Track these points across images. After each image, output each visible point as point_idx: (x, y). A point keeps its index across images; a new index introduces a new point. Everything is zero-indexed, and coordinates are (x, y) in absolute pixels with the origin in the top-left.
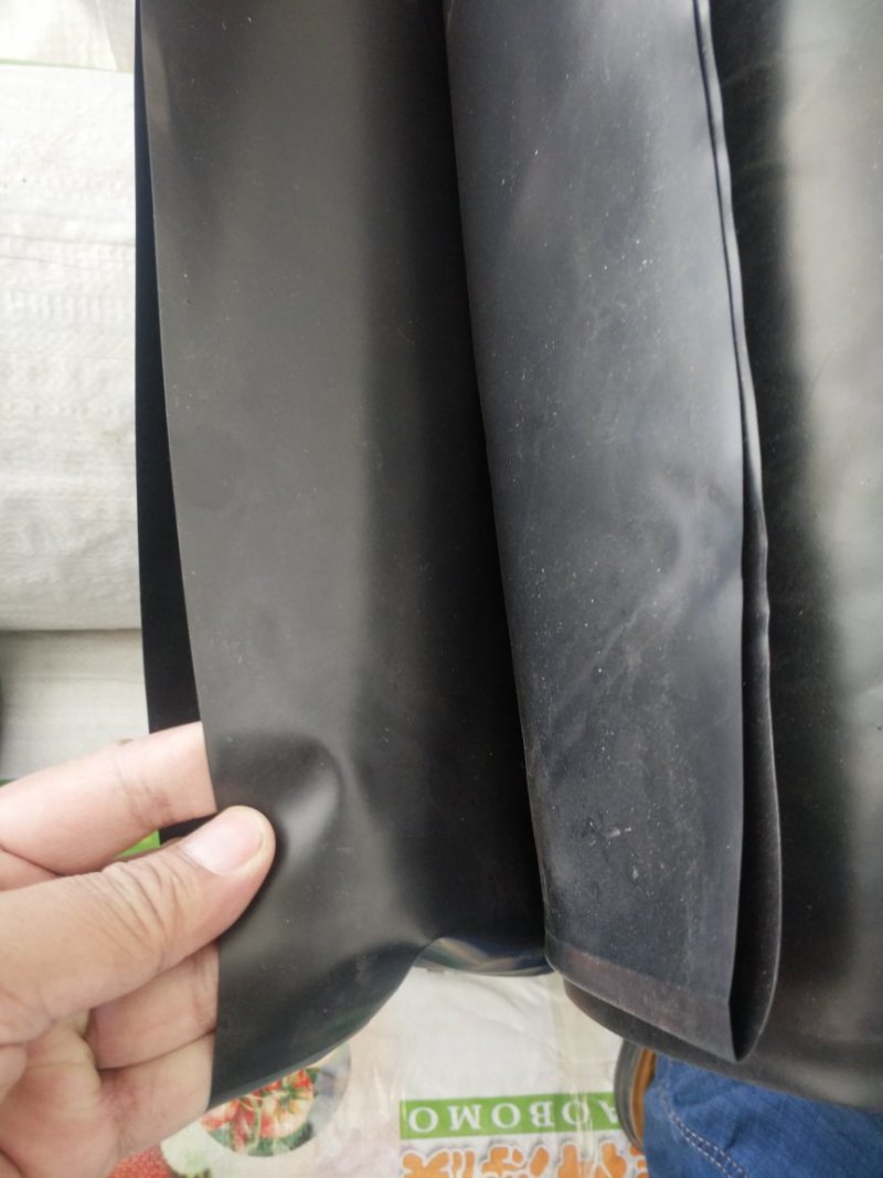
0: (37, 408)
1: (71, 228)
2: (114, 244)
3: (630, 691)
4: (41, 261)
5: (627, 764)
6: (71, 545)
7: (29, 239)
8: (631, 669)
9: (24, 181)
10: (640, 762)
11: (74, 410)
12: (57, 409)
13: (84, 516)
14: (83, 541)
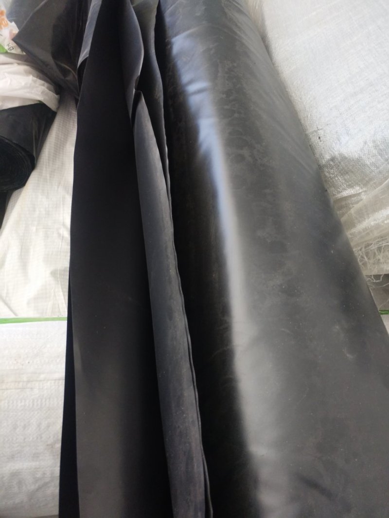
0: (25, 439)
1: (42, 376)
2: (55, 380)
4: (31, 388)
6: (33, 487)
7: (28, 381)
9: (29, 363)
11: (37, 438)
12: (31, 439)
13: (38, 476)
14: (37, 485)
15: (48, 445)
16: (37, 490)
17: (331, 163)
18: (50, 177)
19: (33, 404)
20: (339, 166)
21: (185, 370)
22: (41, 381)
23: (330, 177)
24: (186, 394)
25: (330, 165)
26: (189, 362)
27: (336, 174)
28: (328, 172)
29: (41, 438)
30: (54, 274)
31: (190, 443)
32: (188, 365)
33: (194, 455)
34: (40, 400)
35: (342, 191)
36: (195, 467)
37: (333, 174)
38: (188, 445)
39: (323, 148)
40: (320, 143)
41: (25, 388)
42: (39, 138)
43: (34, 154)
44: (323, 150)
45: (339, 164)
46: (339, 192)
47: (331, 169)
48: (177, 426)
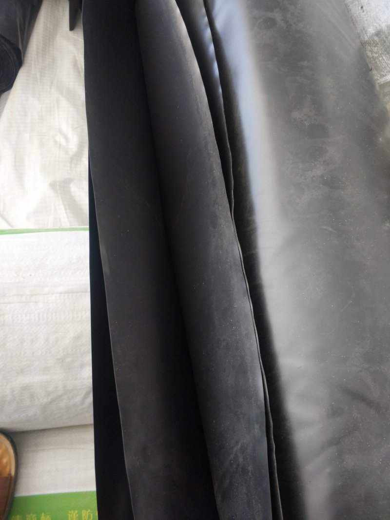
3: (241, 470)
5: (242, 496)
6: (45, 401)
8: (240, 463)
9: (31, 275)
10: (245, 496)
11: (46, 352)
12: (40, 353)
13: (50, 389)
14: (50, 398)
18: (41, 76)
19: (39, 319)
22: (45, 294)
23: (373, 57)
24: (236, 305)
25: (373, 41)
27: (380, 52)
28: (370, 51)
29: (50, 352)
30: (52, 185)
31: (242, 357)
32: (241, 274)
33: (249, 369)
34: (46, 315)
36: (251, 381)
37: (376, 53)
40: (362, 14)
41: (28, 302)
42: (25, 28)
43: (20, 47)
44: (366, 22)
45: (385, 39)
46: (382, 76)
48: (222, 339)
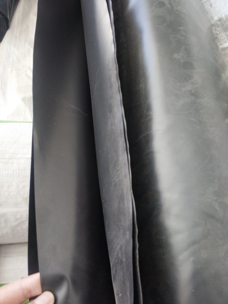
1: (19, 156)
4: (12, 163)
6: (14, 224)
7: (10, 159)
9: (10, 147)
11: (17, 194)
12: (13, 194)
13: (18, 217)
14: (17, 223)
15: (24, 198)
16: (17, 225)
17: (219, 23)
18: (19, 35)
19: (14, 173)
20: (223, 25)
21: (121, 143)
22: (18, 159)
23: (216, 33)
24: (120, 159)
25: (217, 24)
26: (124, 138)
27: (220, 31)
28: (215, 30)
29: (20, 194)
30: (24, 99)
31: (122, 190)
32: (123, 139)
33: (125, 197)
34: (18, 171)
35: (223, 44)
36: (126, 204)
37: (218, 31)
38: (120, 191)
39: (213, 12)
40: (211, 9)
41: (7, 163)
43: (8, 17)
44: (213, 13)
45: (224, 23)
46: (221, 44)
47: (218, 27)
48: (113, 180)
